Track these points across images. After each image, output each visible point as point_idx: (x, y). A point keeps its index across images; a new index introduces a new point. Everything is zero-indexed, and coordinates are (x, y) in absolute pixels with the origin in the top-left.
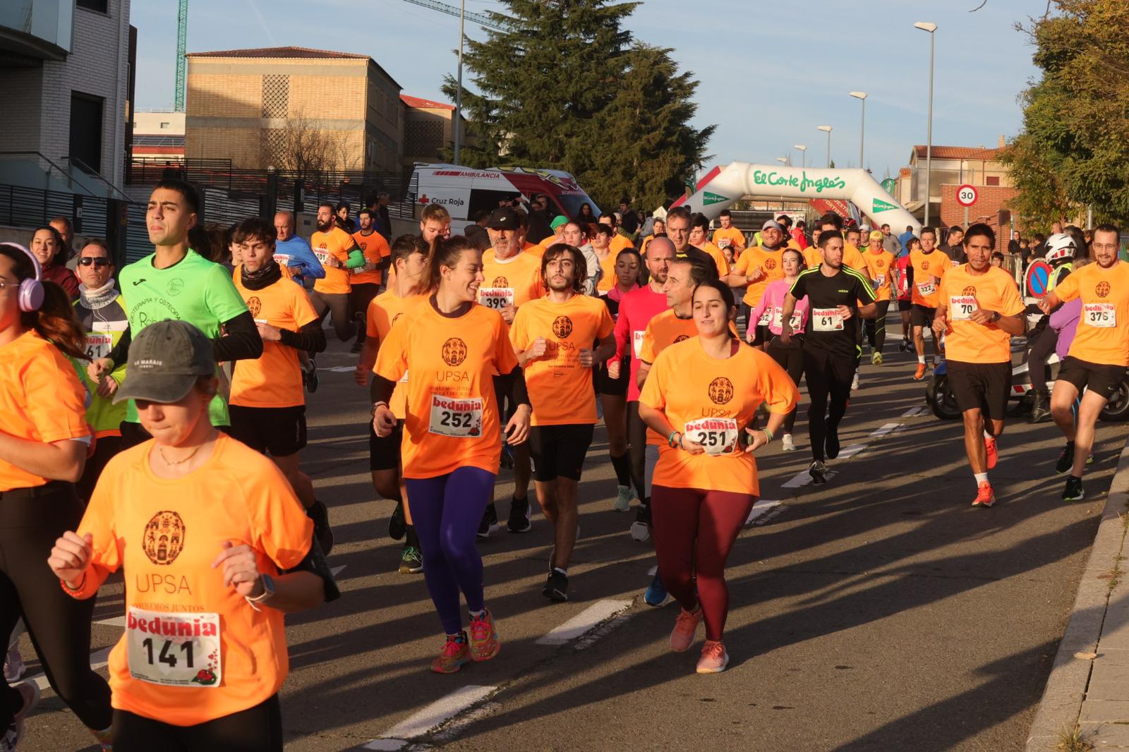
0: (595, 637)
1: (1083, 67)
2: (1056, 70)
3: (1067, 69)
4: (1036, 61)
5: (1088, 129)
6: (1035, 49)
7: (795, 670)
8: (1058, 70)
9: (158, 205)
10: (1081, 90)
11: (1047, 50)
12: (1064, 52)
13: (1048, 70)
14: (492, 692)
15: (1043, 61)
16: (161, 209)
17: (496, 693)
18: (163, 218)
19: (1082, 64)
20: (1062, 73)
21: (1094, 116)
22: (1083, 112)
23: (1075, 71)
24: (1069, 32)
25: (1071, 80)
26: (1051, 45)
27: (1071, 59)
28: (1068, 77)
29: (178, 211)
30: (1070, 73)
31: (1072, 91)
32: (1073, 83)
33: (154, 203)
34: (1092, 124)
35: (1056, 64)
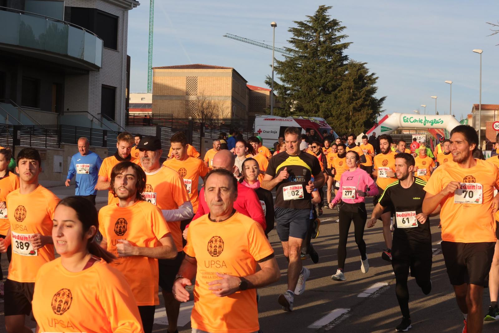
0: (334, 324)
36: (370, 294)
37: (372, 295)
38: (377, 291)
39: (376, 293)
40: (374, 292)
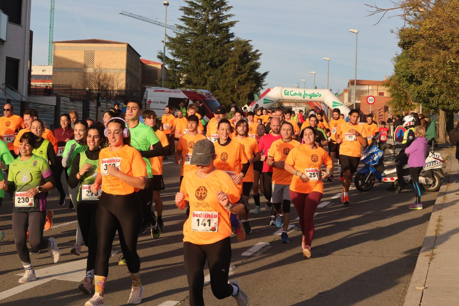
1: (418, 48)
2: (407, 49)
3: (411, 48)
4: (399, 45)
5: (420, 73)
6: (399, 40)
7: (302, 294)
8: (408, 49)
9: (131, 108)
10: (417, 57)
11: (404, 41)
12: (410, 42)
13: (404, 49)
14: (178, 304)
15: (402, 45)
16: (132, 109)
17: (179, 304)
18: (132, 112)
19: (418, 47)
20: (409, 50)
21: (422, 68)
22: (418, 66)
23: (415, 49)
24: (413, 33)
25: (413, 53)
26: (405, 39)
27: (413, 44)
28: (412, 51)
29: (137, 110)
30: (413, 50)
31: (414, 57)
32: (414, 54)
33: (129, 107)
34: (422, 71)
35: (407, 46)
36: (253, 253)
37: (254, 254)
38: (260, 250)
39: (259, 252)
40: (257, 251)
